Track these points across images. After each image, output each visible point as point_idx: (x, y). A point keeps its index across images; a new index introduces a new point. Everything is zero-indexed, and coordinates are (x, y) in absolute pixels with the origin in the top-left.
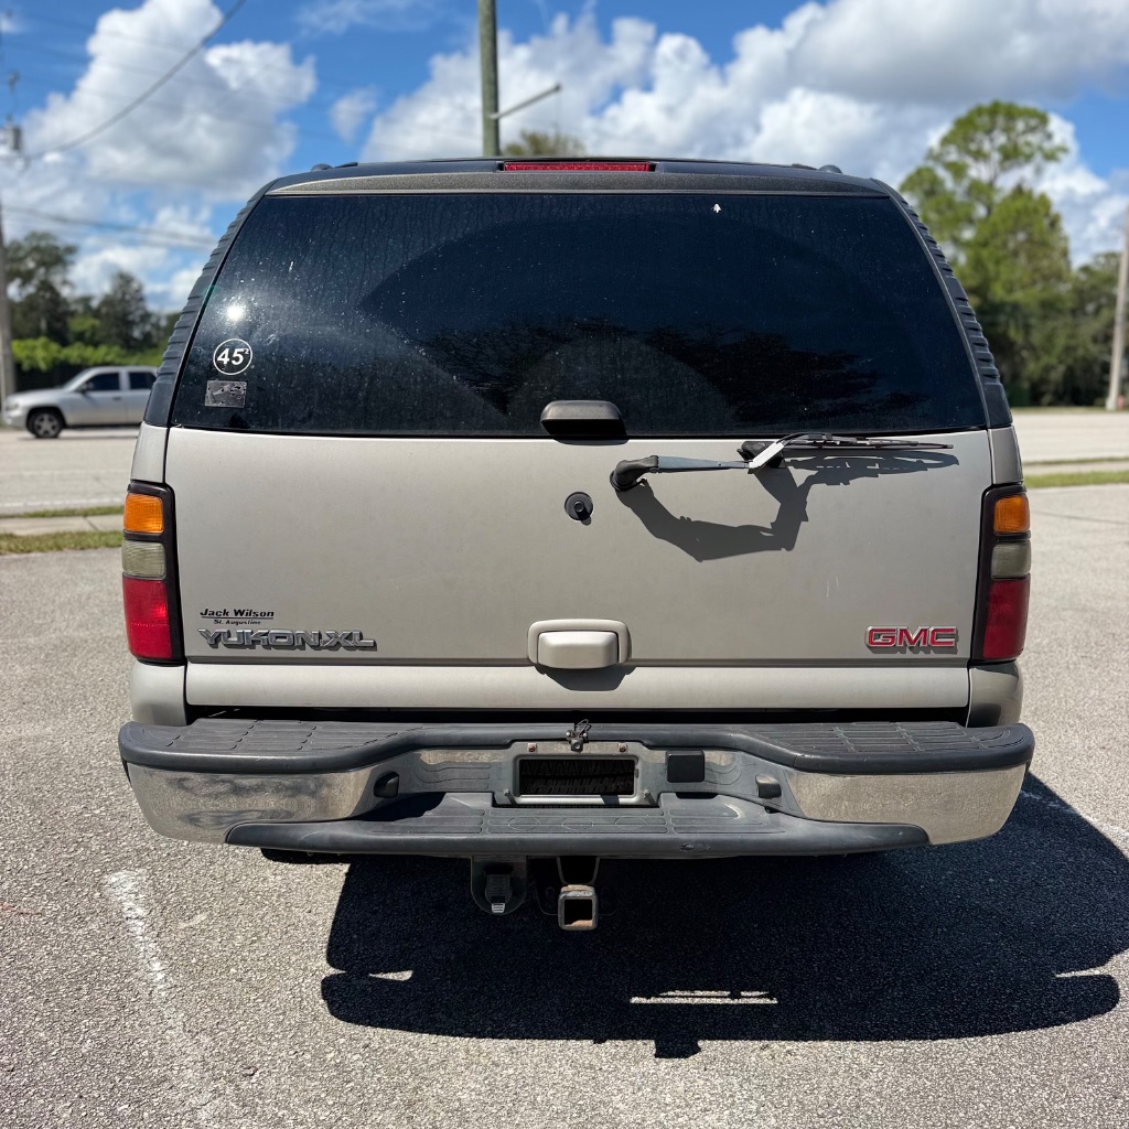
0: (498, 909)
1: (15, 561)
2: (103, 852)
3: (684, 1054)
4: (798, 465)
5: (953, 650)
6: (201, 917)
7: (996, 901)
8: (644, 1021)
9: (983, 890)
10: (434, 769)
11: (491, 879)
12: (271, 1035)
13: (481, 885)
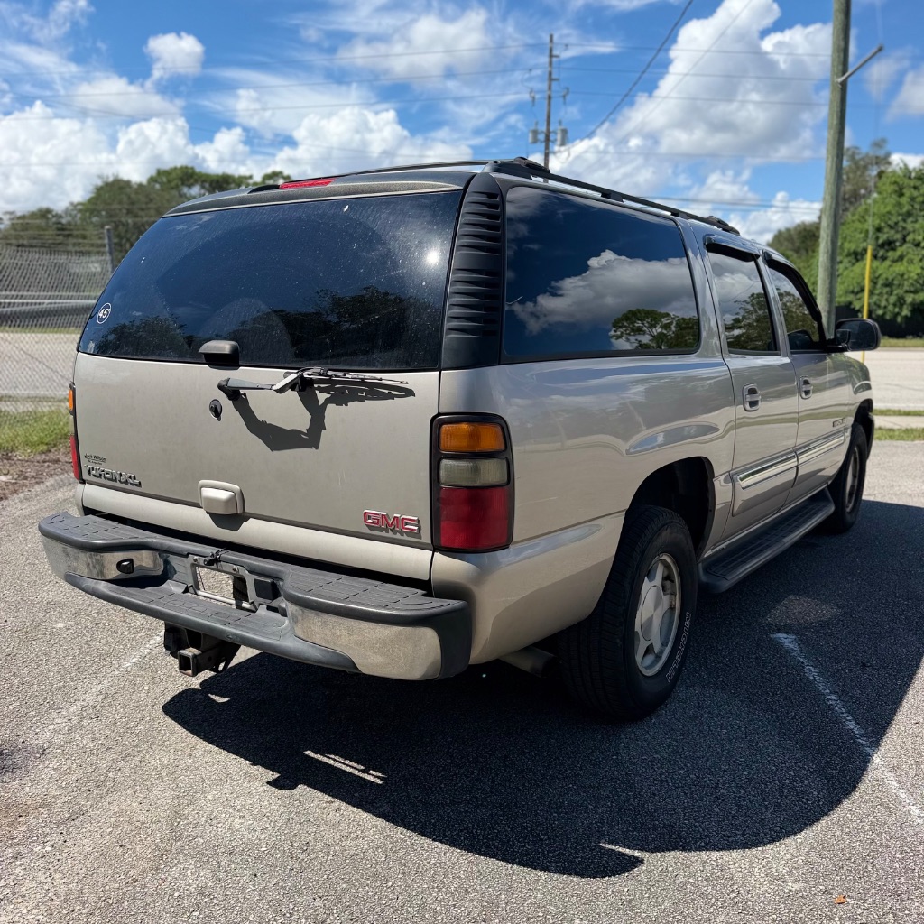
4: (321, 390)
5: (418, 534)
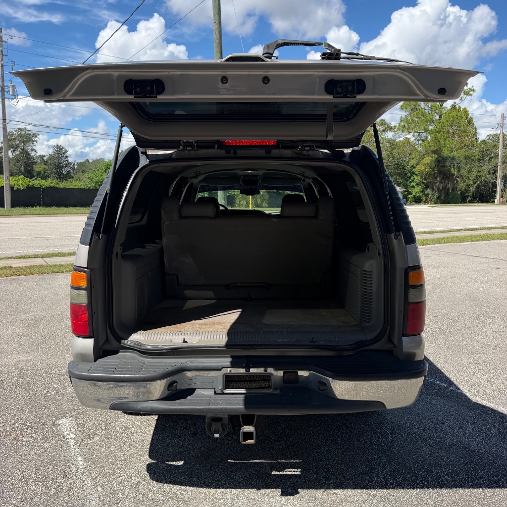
0: (216, 436)
1: (14, 279)
2: (56, 410)
3: (292, 494)
6: (97, 438)
7: (424, 430)
8: (277, 481)
9: (419, 425)
10: (191, 379)
11: (213, 423)
12: (126, 487)
13: (210, 426)
